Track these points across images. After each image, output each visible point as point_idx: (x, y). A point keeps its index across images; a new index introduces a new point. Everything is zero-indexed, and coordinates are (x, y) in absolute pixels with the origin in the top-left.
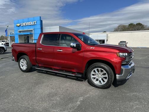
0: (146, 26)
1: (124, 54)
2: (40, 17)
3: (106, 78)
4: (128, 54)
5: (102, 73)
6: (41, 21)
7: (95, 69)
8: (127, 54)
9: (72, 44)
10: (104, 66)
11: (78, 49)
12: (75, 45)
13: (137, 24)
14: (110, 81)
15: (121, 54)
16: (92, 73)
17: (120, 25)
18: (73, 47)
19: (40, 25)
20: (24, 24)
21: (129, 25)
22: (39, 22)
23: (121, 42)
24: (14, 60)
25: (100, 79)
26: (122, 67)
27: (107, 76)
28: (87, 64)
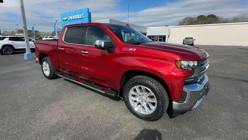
0: (221, 18)
1: (191, 64)
2: (88, 9)
3: (153, 104)
4: (198, 63)
5: (148, 95)
6: (90, 14)
7: (136, 87)
8: (196, 63)
9: (98, 42)
10: (151, 84)
11: (109, 51)
12: (103, 44)
13: (209, 16)
14: (160, 111)
15: (185, 63)
16: (132, 92)
17: (187, 18)
18: (100, 47)
19: (87, 19)
20: (71, 18)
21: (198, 17)
22: (87, 15)
23: (186, 38)
24: (37, 62)
25: (144, 104)
26: (185, 89)
27: (155, 101)
28: (123, 76)
